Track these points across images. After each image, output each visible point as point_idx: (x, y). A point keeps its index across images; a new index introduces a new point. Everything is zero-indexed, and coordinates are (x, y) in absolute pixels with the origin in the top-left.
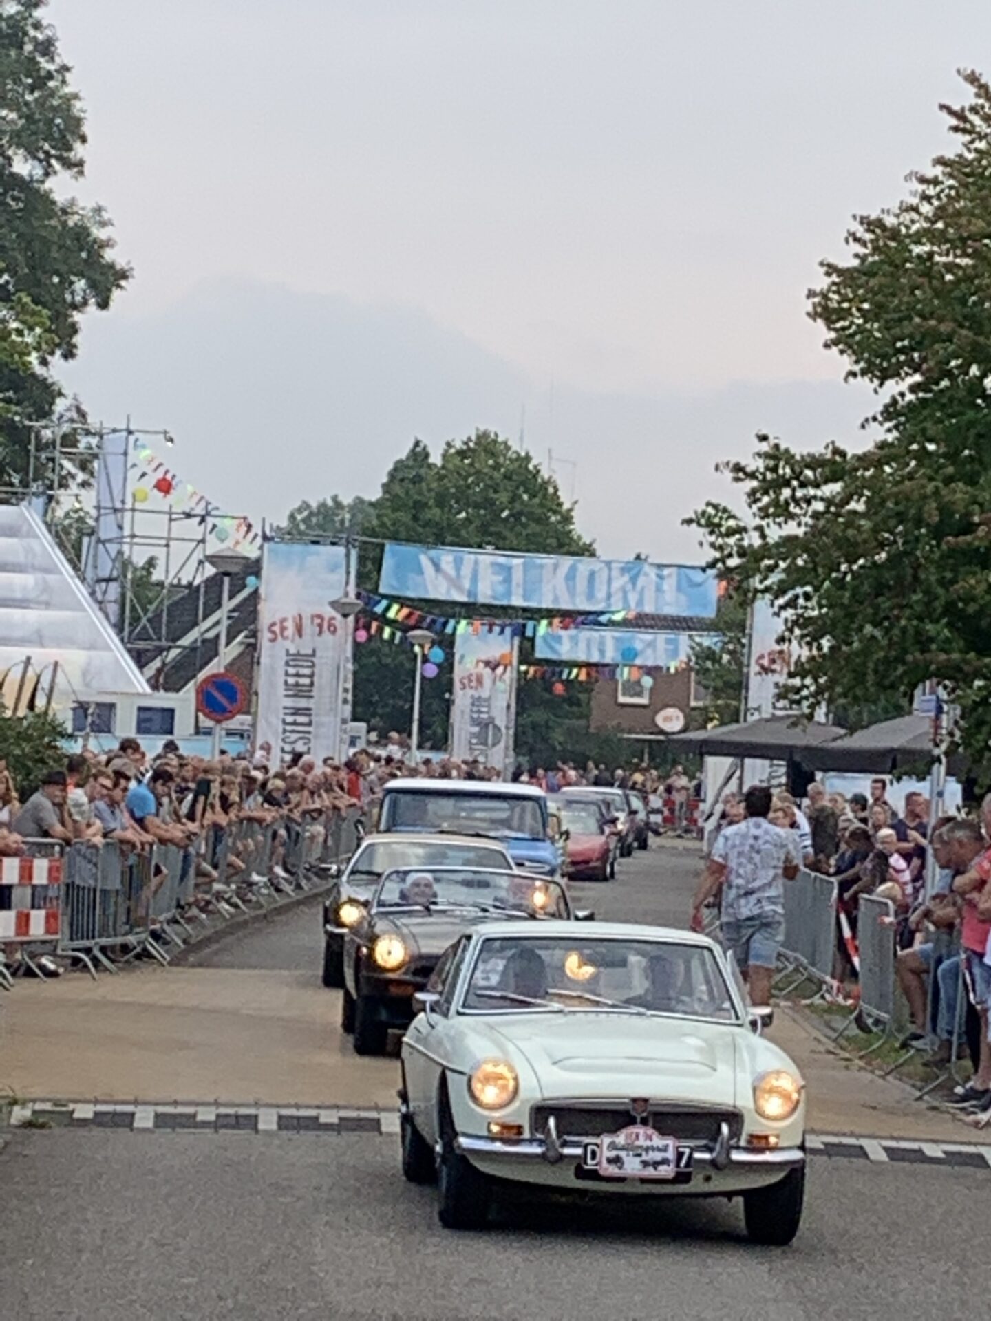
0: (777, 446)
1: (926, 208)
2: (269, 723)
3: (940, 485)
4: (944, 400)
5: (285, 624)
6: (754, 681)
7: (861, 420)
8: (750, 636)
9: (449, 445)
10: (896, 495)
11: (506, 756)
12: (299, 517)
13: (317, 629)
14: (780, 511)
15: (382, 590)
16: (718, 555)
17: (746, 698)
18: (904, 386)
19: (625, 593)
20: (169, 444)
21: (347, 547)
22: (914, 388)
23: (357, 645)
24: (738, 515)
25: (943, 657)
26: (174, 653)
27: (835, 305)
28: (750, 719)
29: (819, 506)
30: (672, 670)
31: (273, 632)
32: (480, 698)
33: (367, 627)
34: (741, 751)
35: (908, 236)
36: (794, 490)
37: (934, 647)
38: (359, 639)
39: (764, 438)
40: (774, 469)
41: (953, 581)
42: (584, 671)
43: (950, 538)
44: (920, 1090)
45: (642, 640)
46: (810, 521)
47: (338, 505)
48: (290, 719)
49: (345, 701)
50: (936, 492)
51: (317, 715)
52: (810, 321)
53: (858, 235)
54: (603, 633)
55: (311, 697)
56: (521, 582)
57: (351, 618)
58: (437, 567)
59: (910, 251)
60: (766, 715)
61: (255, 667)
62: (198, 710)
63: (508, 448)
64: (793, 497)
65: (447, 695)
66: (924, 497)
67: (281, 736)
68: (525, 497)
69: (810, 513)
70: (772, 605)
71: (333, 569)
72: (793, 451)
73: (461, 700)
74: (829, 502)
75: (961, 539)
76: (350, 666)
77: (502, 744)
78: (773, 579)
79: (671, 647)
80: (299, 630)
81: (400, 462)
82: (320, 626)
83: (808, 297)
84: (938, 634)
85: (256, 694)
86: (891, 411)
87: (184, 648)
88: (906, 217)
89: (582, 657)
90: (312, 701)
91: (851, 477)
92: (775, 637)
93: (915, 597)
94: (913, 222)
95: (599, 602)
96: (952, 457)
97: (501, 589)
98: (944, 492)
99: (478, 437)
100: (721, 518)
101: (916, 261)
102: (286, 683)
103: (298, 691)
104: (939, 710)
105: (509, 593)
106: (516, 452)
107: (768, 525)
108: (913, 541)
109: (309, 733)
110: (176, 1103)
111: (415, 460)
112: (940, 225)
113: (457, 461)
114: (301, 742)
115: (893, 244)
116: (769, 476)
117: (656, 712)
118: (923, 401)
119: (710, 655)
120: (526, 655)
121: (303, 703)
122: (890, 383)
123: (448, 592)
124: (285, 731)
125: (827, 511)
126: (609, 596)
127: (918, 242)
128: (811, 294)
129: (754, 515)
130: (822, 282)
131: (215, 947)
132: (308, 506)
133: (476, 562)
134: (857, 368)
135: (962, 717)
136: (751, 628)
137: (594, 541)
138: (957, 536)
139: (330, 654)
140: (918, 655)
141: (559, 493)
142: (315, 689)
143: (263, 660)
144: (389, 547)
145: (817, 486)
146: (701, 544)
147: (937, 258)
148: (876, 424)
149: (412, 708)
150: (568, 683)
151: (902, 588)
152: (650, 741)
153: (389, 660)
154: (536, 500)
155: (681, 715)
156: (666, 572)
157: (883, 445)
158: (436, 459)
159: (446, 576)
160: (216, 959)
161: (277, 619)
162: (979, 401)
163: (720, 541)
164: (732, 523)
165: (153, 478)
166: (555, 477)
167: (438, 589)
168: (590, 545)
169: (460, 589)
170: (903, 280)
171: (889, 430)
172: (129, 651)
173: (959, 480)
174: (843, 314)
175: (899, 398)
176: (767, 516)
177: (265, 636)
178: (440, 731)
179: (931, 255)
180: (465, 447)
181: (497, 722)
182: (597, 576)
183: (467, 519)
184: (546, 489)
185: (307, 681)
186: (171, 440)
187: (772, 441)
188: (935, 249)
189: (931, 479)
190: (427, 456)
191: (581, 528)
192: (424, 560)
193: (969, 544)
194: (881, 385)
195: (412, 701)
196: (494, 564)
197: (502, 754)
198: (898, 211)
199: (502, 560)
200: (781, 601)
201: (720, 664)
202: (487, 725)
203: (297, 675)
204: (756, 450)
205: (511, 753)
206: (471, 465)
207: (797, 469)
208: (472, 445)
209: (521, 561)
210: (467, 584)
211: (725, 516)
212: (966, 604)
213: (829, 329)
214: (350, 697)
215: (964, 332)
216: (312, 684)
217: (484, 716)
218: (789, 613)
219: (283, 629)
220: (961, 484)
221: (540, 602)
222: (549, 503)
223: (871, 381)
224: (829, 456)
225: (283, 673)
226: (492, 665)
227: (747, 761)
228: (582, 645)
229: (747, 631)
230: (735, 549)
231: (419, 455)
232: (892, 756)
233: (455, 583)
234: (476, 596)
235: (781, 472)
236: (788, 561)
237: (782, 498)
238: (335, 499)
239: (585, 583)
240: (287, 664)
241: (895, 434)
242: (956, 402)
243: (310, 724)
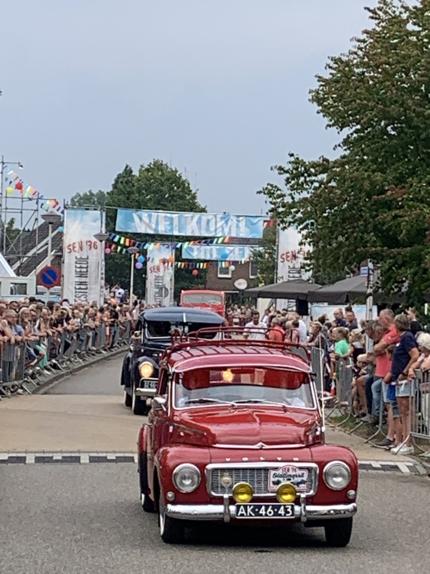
0: (298, 159)
1: (360, 53)
2: (69, 289)
3: (371, 174)
4: (370, 137)
5: (75, 245)
6: (280, 265)
7: (334, 146)
8: (278, 246)
9: (142, 166)
10: (351, 178)
11: (170, 301)
12: (76, 200)
13: (89, 248)
14: (299, 187)
15: (117, 229)
16: (273, 206)
17: (277, 273)
18: (352, 131)
19: (223, 229)
20: (20, 168)
21: (100, 210)
22: (356, 131)
23: (106, 254)
24: (282, 189)
25: (373, 249)
26: (25, 259)
27: (322, 96)
28: (278, 281)
29: (316, 185)
30: (243, 263)
31: (70, 249)
32: (158, 276)
33: (110, 247)
34: (274, 296)
35: (353, 65)
36: (305, 178)
37: (369, 245)
38: (107, 253)
39: (292, 155)
40: (297, 169)
41: (377, 216)
42: (205, 264)
43: (375, 197)
44: (367, 439)
45: (229, 250)
46: (313, 191)
47: (92, 194)
48: (78, 287)
49: (102, 279)
50: (369, 176)
51: (90, 285)
52: (311, 103)
53: (331, 65)
54: (210, 247)
55: (87, 277)
56: (177, 224)
57: (104, 242)
58: (141, 219)
59: (354, 72)
60: (285, 280)
61: (62, 264)
62: (37, 284)
63: (167, 167)
64: (305, 181)
65: (144, 276)
66: (363, 179)
67: (74, 294)
68: (175, 188)
69: (313, 187)
70: (297, 228)
71: (95, 221)
72: (305, 161)
73: (151, 277)
74: (321, 183)
75: (380, 197)
76: (104, 263)
77: (169, 296)
78: (299, 215)
79: (241, 252)
80: (81, 248)
81: (120, 174)
82: (90, 246)
83: (310, 93)
84: (371, 239)
85: (63, 276)
86: (346, 142)
87: (29, 257)
88: (351, 57)
89: (202, 257)
90: (88, 278)
91: (331, 171)
92: (298, 243)
93: (360, 223)
94: (354, 59)
95: (211, 232)
96: (374, 161)
97: (169, 228)
98: (372, 176)
99: (155, 163)
100: (274, 191)
101: (357, 75)
102: (76, 271)
103: (81, 274)
104: (369, 274)
105: (172, 230)
106: (171, 169)
107: (294, 193)
108: (358, 198)
109: (86, 292)
110: (44, 452)
111: (126, 174)
112: (366, 60)
113: (146, 173)
114: (83, 297)
115: (347, 69)
116: (294, 172)
117: (234, 282)
118: (361, 138)
119: (260, 255)
120: (178, 258)
121: (83, 280)
122: (346, 129)
123: (146, 230)
124: (76, 292)
125: (320, 186)
126: (216, 230)
127: (357, 67)
129: (288, 189)
130: (316, 85)
131: (51, 386)
132: (79, 195)
133: (158, 216)
134: (331, 123)
135: (381, 276)
136: (278, 242)
137: (206, 207)
138: (378, 195)
139: (95, 257)
140: (362, 249)
141: (190, 186)
142: (88, 273)
143: (65, 261)
144: (119, 211)
145: (316, 175)
146: (266, 202)
147: (366, 74)
148: (340, 148)
149: (130, 281)
150: (198, 269)
151: (353, 219)
152: (232, 294)
153: (118, 261)
154: (180, 189)
155: (245, 282)
156: (241, 218)
157: (344, 157)
158: (136, 173)
159: (145, 223)
160: (52, 391)
161: (71, 243)
162: (385, 137)
163: (274, 201)
164: (279, 192)
165: (15, 183)
166: (188, 179)
167: (142, 229)
168: (204, 209)
169: (150, 228)
170: (351, 84)
171: (345, 150)
172: (6, 259)
173: (378, 171)
174: (324, 99)
175: (350, 136)
176: (294, 189)
177: (66, 251)
178: (141, 291)
179: (363, 73)
180: (149, 167)
181: (167, 287)
182: (210, 221)
183: (150, 198)
184: (184, 185)
185: (85, 270)
186: (22, 166)
187: (296, 156)
188: (365, 70)
189: (366, 171)
190: (131, 172)
191: (200, 201)
192: (135, 215)
193: (383, 199)
194: (341, 130)
195: (130, 278)
196: (165, 217)
197: (169, 301)
198: (348, 54)
199: (169, 215)
200: (301, 226)
201: (264, 258)
202: (162, 288)
203: (81, 267)
204: (289, 160)
205: (173, 300)
206: (152, 175)
207: (307, 168)
208: (152, 166)
209: (177, 215)
210: (154, 226)
211: (276, 189)
212: (383, 225)
213: (319, 106)
214: (104, 276)
215: (379, 106)
216: (87, 271)
217: (161, 284)
218: (305, 232)
219: (74, 247)
220: (379, 174)
221: (185, 233)
222: (186, 191)
223: (337, 128)
224: (321, 162)
225: (74, 266)
226: (164, 261)
227: (278, 300)
228: (203, 252)
229: (277, 244)
230: (281, 204)
231: (128, 171)
232: (346, 295)
233: (148, 226)
234: (158, 231)
235: (299, 170)
236: (304, 209)
237: (300, 182)
238: (90, 192)
239: (205, 224)
240: (76, 263)
241: (348, 152)
242: (376, 137)
243: (86, 289)
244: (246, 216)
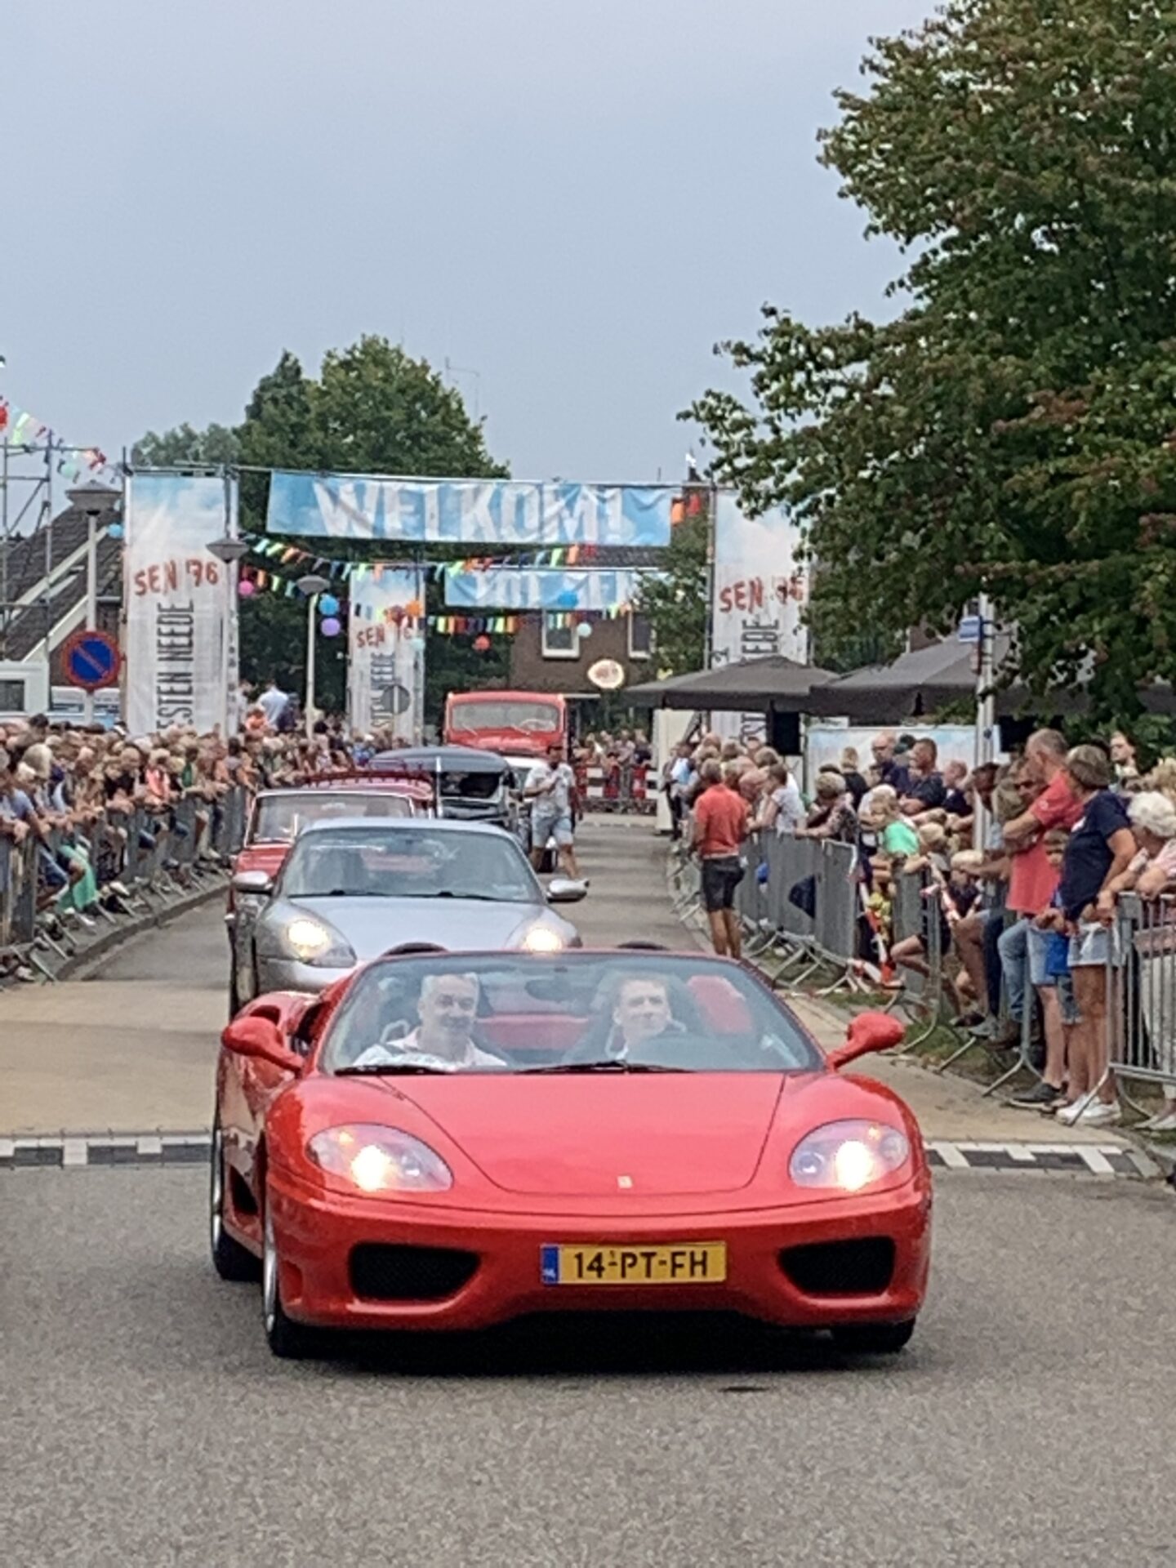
0: (787, 321)
1: (955, 27)
2: (141, 694)
3: (987, 358)
4: (986, 258)
5: (156, 574)
6: (719, 618)
7: (885, 285)
8: (712, 566)
9: (330, 355)
10: (934, 372)
11: (415, 724)
12: (145, 451)
13: (194, 579)
14: (794, 398)
15: (271, 528)
16: (722, 454)
17: (710, 641)
18: (936, 242)
19: (561, 522)
21: (224, 478)
22: (947, 245)
23: (240, 599)
24: (745, 406)
25: (999, 566)
26: (16, 613)
27: (851, 147)
28: (716, 664)
29: (840, 392)
30: (613, 616)
31: (141, 584)
32: (381, 657)
33: (252, 577)
34: (704, 703)
35: (937, 62)
36: (809, 373)
37: (987, 554)
38: (242, 592)
39: (771, 312)
40: (784, 349)
41: (1008, 475)
42: (511, 620)
43: (1000, 423)
44: (988, 1085)
45: (571, 580)
46: (830, 411)
47: (191, 436)
48: (165, 687)
49: (232, 664)
50: (982, 367)
51: (199, 680)
52: (821, 167)
53: (876, 62)
54: (524, 573)
55: (190, 659)
56: (436, 512)
57: (234, 564)
58: (334, 497)
59: (939, 80)
60: (733, 660)
61: (121, 626)
62: (54, 681)
63: (401, 357)
64: (809, 383)
65: (340, 655)
66: (968, 373)
67: (156, 708)
68: (423, 414)
69: (829, 400)
70: (788, 512)
71: (209, 505)
72: (806, 327)
73: (360, 659)
74: (852, 387)
75: (1014, 422)
76: (235, 622)
77: (411, 708)
78: (794, 477)
79: (606, 587)
80: (173, 580)
81: (269, 378)
82: (198, 574)
83: (819, 138)
84: (992, 538)
85: (125, 658)
86: (920, 273)
87: (24, 608)
88: (932, 39)
89: (500, 601)
90: (192, 664)
91: (879, 355)
93: (960, 497)
94: (941, 44)
95: (530, 532)
96: (998, 325)
97: (412, 521)
98: (991, 366)
99: (364, 345)
100: (724, 410)
101: (945, 90)
102: (160, 645)
103: (174, 653)
104: (983, 636)
105: (421, 527)
106: (410, 361)
107: (779, 418)
108: (954, 428)
109: (189, 702)
110: (111, 1134)
111: (284, 377)
112: (973, 47)
113: (341, 374)
114: (180, 714)
115: (919, 72)
116: (779, 358)
117: (588, 666)
118: (962, 262)
119: (664, 593)
120: (435, 604)
121: (179, 667)
122: (919, 239)
123: (350, 528)
124: (160, 702)
125: (850, 397)
126: (542, 526)
127: (948, 69)
128: (821, 135)
129: (762, 405)
130: (836, 118)
131: (105, 957)
132: (154, 438)
133: (382, 491)
134: (879, 222)
135: (1021, 639)
136: (713, 556)
137: (508, 462)
138: (1009, 418)
139: (212, 606)
140: (968, 564)
141: (464, 408)
142: (195, 649)
143: (130, 618)
144: (275, 476)
145: (837, 366)
146: (703, 442)
147: (972, 86)
148: (904, 290)
149: (304, 672)
150: (493, 637)
151: (946, 485)
152: (582, 701)
153: (269, 615)
154: (438, 417)
155: (619, 668)
156: (609, 493)
157: (915, 315)
158: (313, 373)
159: (346, 509)
160: (108, 971)
161: (145, 568)
162: (1026, 258)
163: (725, 438)
164: (737, 415)
166: (458, 389)
167: (338, 526)
168: (504, 468)
169: (362, 522)
170: (932, 114)
171: (919, 297)
173: (1009, 353)
174: (860, 156)
175: (930, 256)
176: (778, 407)
177: (132, 588)
178: (333, 698)
179: (964, 83)
180: (349, 357)
181: (404, 685)
182: (526, 501)
183: (354, 443)
184: (448, 405)
185: (184, 640)
187: (782, 316)
188: (968, 74)
189: (976, 352)
190: (298, 371)
191: (491, 449)
192: (318, 490)
193: (1024, 428)
194: (908, 241)
195: (305, 662)
196: (402, 491)
197: (411, 722)
198: (921, 32)
199: (411, 487)
201: (674, 602)
202: (392, 688)
203: (172, 634)
204: (763, 327)
205: (421, 720)
206: (359, 377)
207: (814, 349)
208: (357, 354)
209: (435, 487)
210: (371, 517)
211: (729, 407)
212: (1024, 500)
213: (844, 174)
214: (236, 657)
215: (1006, 173)
216: (190, 644)
217: (388, 677)
218: (807, 523)
219: (153, 579)
220: (1012, 358)
221: (459, 535)
222: (453, 422)
223: (896, 237)
224: (851, 330)
225: (155, 631)
226: (397, 616)
227: (715, 714)
228: (501, 589)
229: (709, 561)
230: (743, 446)
231: (289, 372)
232: (915, 695)
233: (356, 516)
234: (383, 531)
235: (793, 351)
236: (807, 459)
237: (794, 385)
238: (185, 428)
239: (513, 510)
240: (160, 622)
241: (927, 301)
242: (1001, 258)
243: (189, 692)
244: (623, 487)
